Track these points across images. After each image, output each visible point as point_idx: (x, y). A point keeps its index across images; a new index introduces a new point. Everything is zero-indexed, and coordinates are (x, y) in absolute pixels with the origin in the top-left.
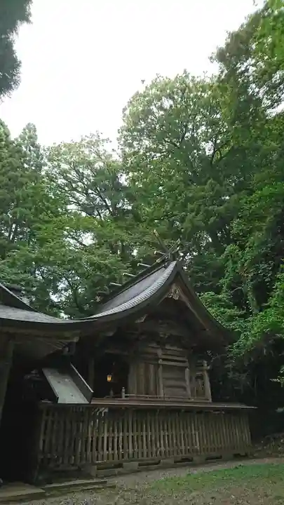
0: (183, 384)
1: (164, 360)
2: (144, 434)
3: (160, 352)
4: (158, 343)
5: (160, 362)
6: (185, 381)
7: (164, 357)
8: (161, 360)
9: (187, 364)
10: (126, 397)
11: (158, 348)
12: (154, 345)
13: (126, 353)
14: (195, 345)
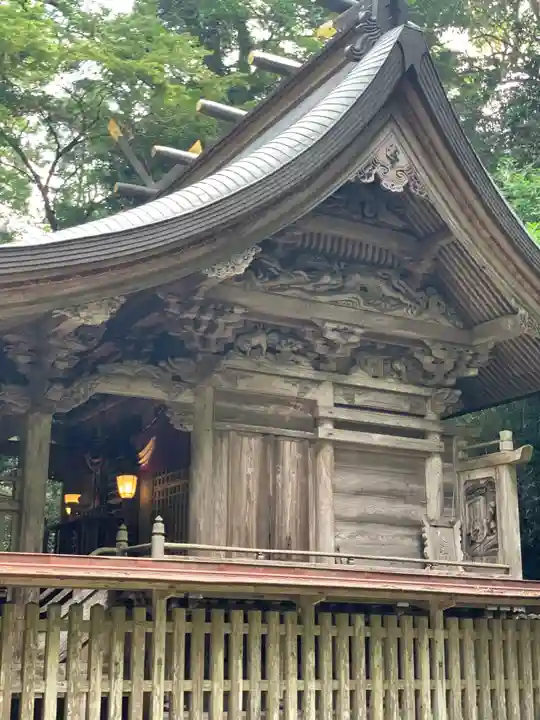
1: (339, 424)
2: (218, 687)
3: (325, 398)
4: (319, 362)
5: (325, 431)
6: (422, 501)
7: (343, 415)
8: (329, 426)
9: (433, 442)
10: (168, 551)
11: (318, 382)
12: (305, 371)
13: (186, 397)
14: (473, 372)
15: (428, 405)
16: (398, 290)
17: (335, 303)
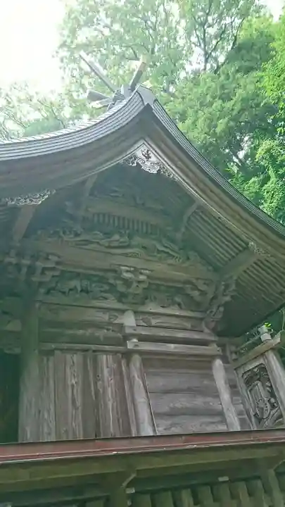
0: (213, 403)
1: (143, 339)
3: (129, 320)
4: (121, 297)
5: (132, 344)
6: (217, 395)
7: (144, 332)
8: (135, 341)
9: (213, 349)
11: (123, 311)
12: (112, 303)
14: (228, 299)
15: (203, 324)
16: (166, 247)
17: (126, 255)
